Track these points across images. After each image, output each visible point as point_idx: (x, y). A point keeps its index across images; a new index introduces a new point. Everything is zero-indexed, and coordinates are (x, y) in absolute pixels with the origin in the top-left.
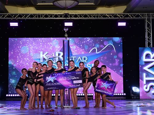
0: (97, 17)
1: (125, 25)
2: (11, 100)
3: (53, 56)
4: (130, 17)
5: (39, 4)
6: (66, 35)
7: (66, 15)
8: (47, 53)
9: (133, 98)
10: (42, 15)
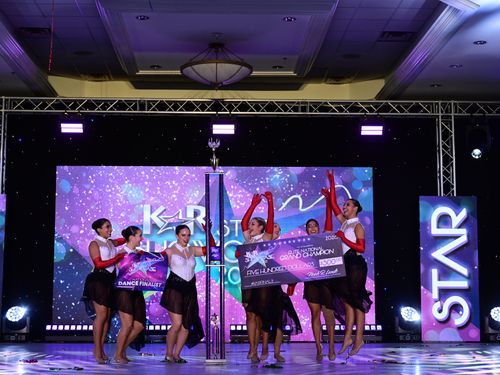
0: (304, 109)
1: (380, 133)
2: (60, 342)
3: (180, 217)
4: (394, 111)
5: (141, 72)
6: (215, 160)
7: (217, 105)
8: (162, 208)
9: (401, 338)
10: (150, 104)
